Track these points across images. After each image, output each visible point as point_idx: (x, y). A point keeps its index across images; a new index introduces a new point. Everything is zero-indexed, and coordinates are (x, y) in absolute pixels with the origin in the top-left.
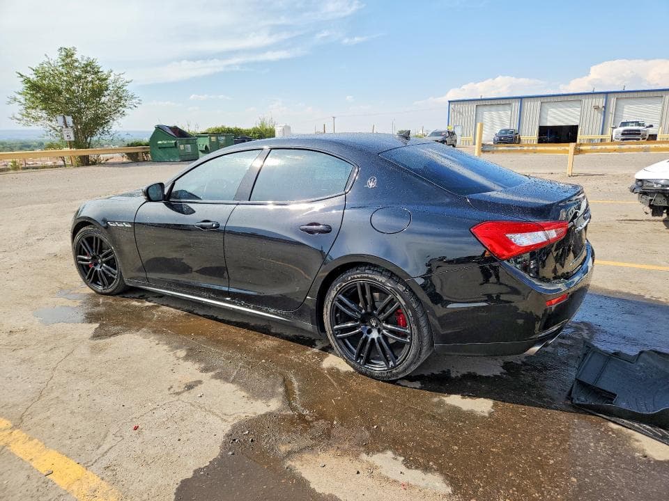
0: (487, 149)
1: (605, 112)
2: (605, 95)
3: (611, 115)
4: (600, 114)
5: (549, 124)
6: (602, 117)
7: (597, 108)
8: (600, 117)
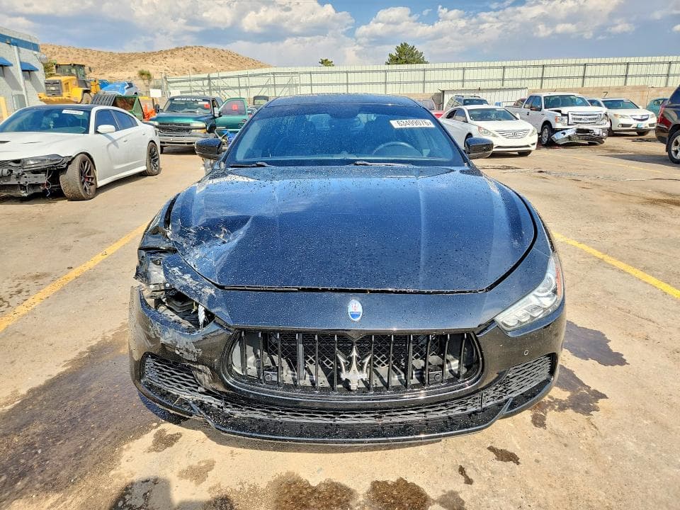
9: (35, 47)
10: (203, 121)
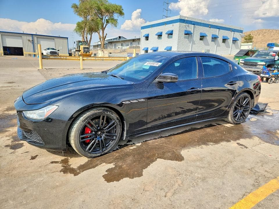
0: (44, 57)
1: (33, 43)
2: (31, 36)
3: (36, 44)
4: (31, 44)
5: (8, 46)
6: (33, 45)
7: (29, 41)
8: (31, 45)
9: (241, 31)
10: (265, 62)
